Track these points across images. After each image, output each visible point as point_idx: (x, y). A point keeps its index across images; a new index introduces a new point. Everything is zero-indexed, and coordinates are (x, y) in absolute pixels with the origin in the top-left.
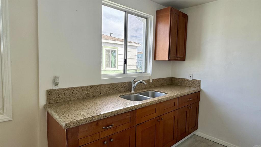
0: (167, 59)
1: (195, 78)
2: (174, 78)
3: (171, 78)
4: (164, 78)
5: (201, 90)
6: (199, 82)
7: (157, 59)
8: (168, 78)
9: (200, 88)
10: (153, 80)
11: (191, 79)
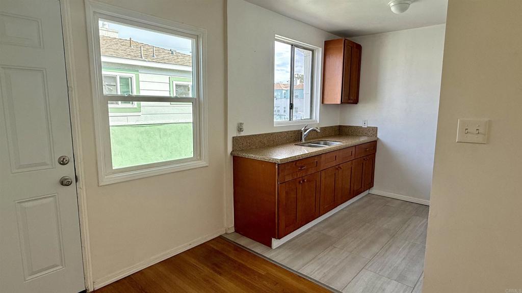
0: (339, 102)
1: (371, 124)
2: (344, 126)
3: (340, 126)
4: (332, 127)
5: (378, 138)
6: (375, 130)
7: (326, 102)
8: (336, 126)
9: (376, 136)
10: (321, 129)
11: (366, 127)
